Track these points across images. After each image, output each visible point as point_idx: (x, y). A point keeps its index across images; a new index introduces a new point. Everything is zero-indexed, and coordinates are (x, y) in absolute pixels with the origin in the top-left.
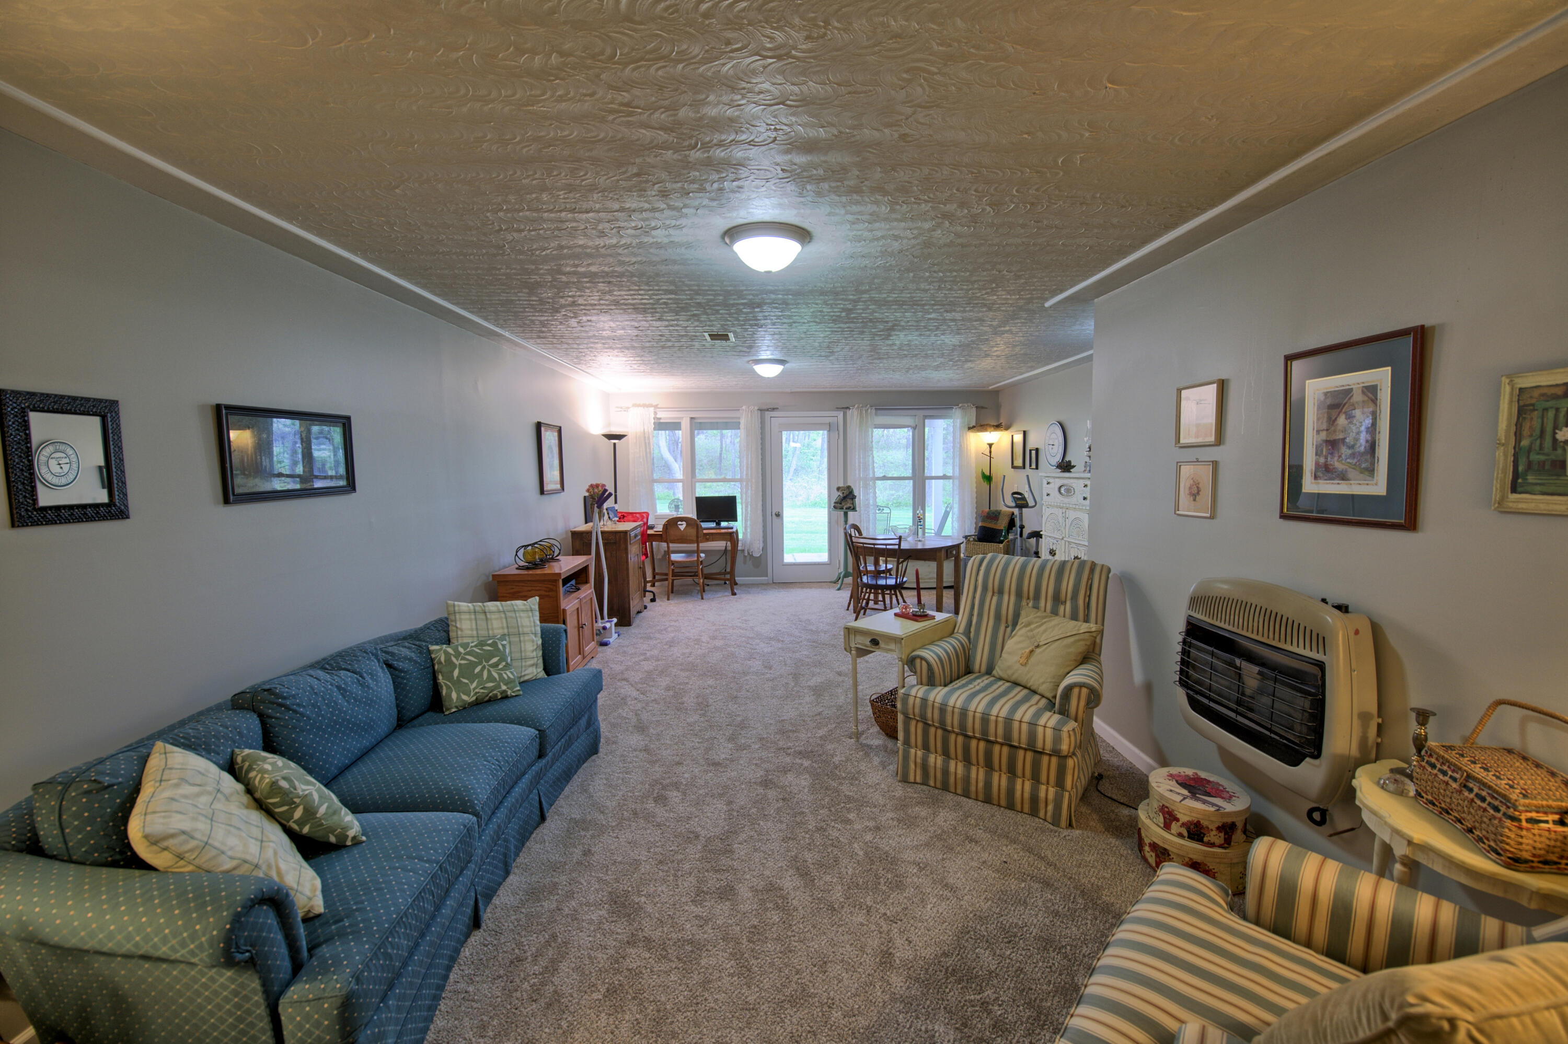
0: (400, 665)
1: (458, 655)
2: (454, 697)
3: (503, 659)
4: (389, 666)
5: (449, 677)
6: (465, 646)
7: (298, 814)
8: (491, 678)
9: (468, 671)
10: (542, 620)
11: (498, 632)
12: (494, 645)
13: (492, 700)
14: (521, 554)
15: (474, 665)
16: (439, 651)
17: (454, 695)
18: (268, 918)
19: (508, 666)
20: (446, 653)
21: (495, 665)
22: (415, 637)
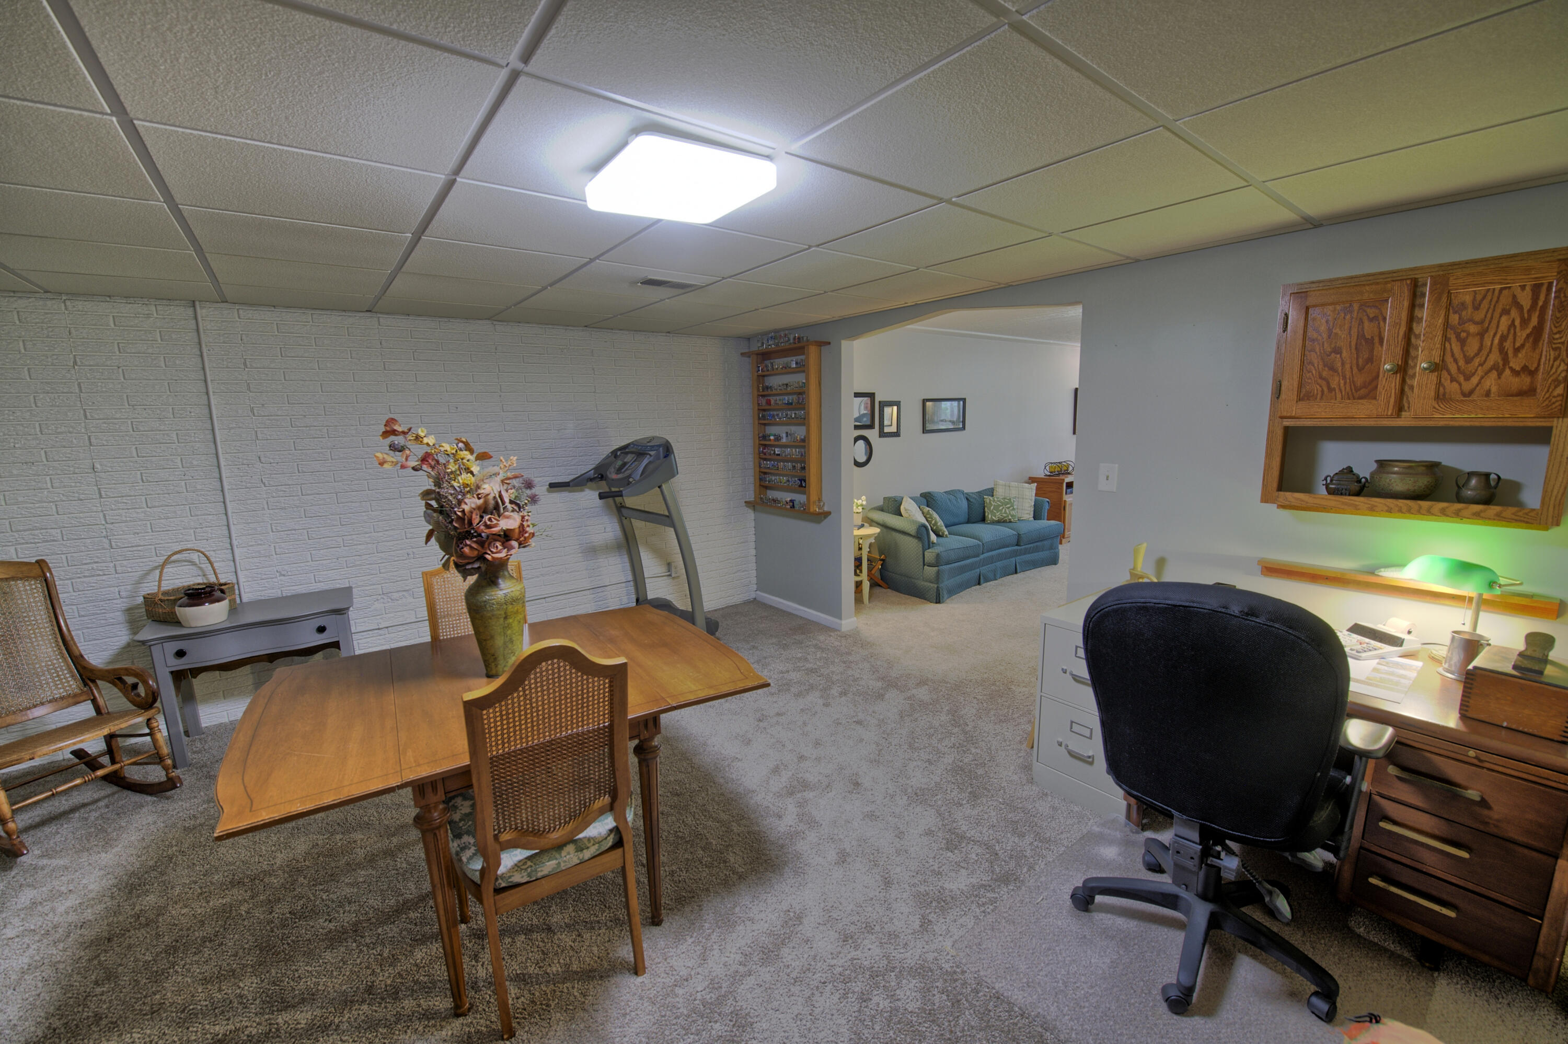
0: (972, 500)
1: (994, 501)
2: (989, 516)
3: (1012, 506)
4: (967, 499)
5: (989, 509)
6: (997, 498)
7: (933, 522)
8: (1005, 513)
9: (997, 508)
10: (1036, 495)
11: (1013, 496)
12: (1010, 499)
13: (1005, 522)
14: (1047, 468)
15: (1000, 506)
16: (987, 499)
17: (990, 516)
18: (924, 529)
19: (1014, 509)
20: (990, 500)
21: (1009, 508)
22: (981, 494)
